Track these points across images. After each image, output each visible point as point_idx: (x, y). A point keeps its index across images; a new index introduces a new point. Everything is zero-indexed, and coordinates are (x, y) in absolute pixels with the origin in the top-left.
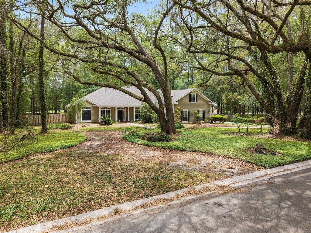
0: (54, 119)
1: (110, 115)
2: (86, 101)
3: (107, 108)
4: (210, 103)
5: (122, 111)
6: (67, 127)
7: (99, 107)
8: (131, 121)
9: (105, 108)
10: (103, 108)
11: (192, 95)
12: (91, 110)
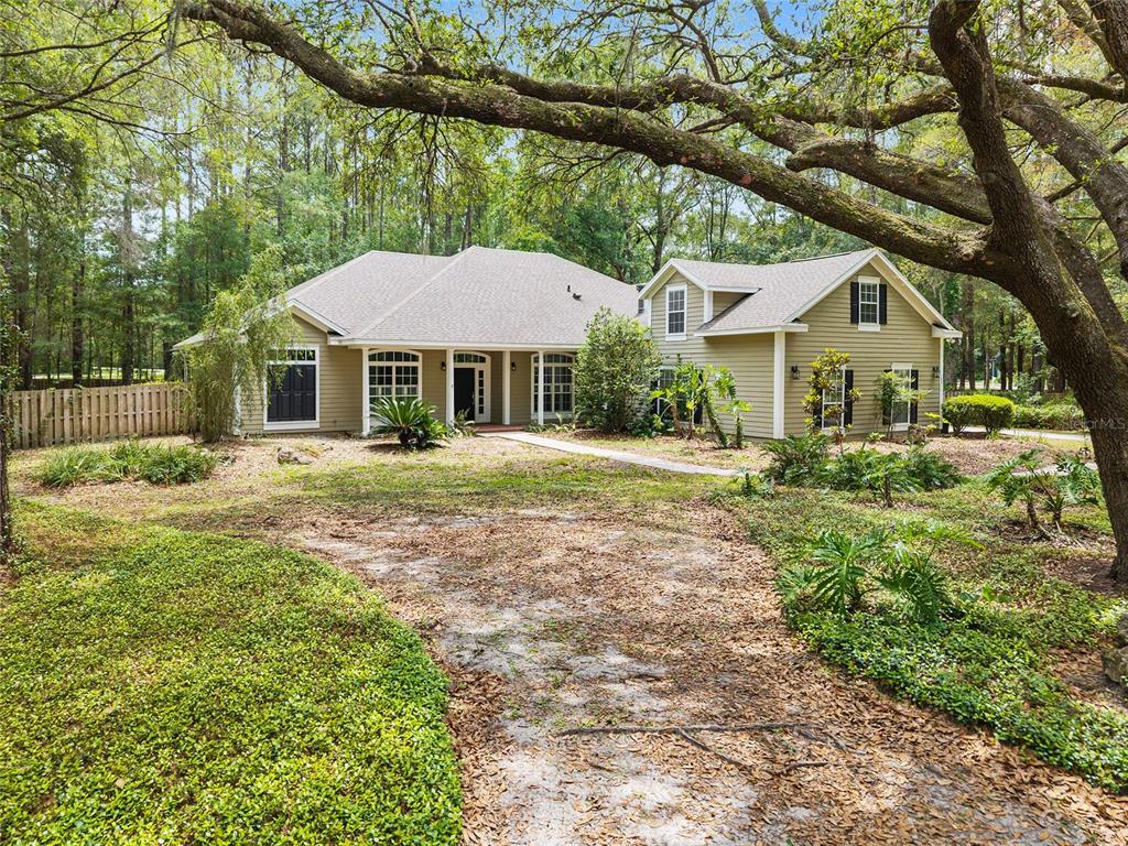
0: (112, 414)
1: (414, 391)
2: (294, 316)
3: (399, 356)
4: (938, 333)
5: (473, 370)
6: (187, 469)
7: (361, 350)
8: (523, 423)
9: (390, 356)
10: (380, 357)
11: (863, 286)
12: (316, 362)
